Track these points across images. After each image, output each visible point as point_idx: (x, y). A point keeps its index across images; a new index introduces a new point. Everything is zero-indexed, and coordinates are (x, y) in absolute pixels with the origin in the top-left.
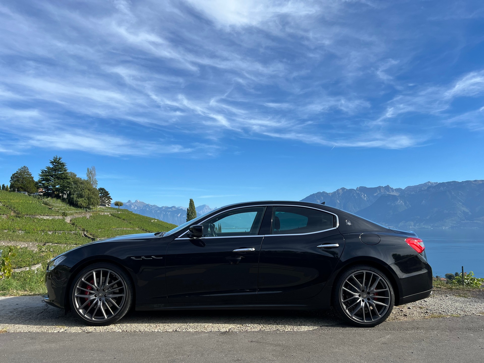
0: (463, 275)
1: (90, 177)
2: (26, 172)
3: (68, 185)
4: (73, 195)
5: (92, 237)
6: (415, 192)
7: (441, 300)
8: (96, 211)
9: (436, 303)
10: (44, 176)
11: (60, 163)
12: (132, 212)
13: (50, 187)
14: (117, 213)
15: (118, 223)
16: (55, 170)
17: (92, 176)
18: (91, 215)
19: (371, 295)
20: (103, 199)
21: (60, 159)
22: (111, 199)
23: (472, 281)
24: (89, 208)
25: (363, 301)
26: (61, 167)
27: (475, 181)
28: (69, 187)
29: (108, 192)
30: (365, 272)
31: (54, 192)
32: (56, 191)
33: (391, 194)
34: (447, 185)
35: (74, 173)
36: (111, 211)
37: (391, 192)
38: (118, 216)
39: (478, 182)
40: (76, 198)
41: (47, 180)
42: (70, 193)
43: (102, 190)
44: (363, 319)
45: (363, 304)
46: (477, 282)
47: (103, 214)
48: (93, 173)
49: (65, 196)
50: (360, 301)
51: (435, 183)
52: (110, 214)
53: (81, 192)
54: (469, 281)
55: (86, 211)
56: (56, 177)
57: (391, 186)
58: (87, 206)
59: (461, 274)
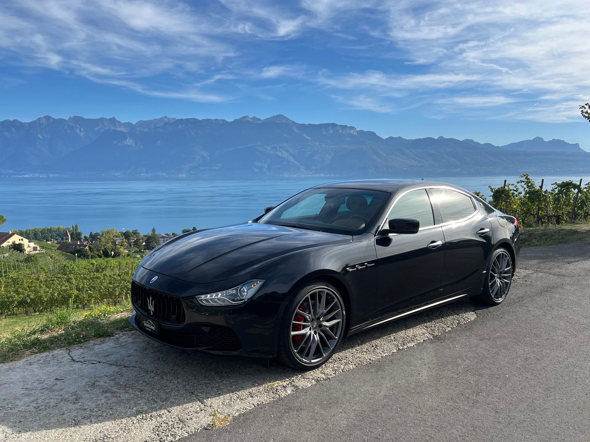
6: (148, 129)
19: (502, 275)
27: (216, 120)
34: (186, 122)
37: (118, 127)
51: (172, 119)
57: (118, 119)
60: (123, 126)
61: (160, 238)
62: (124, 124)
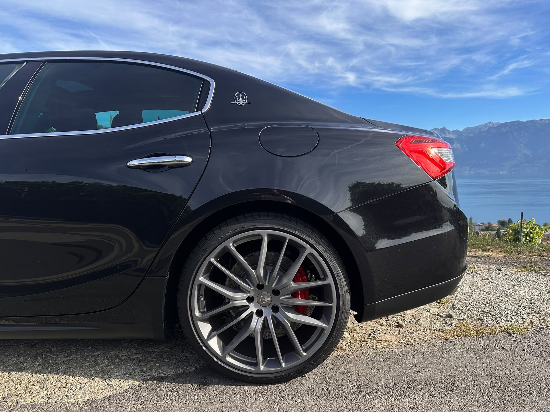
0: (521, 223)
6: (473, 134)
7: (487, 279)
9: (476, 287)
19: (281, 298)
23: (533, 230)
25: (259, 313)
27: (542, 120)
30: (265, 234)
33: (447, 136)
34: (509, 125)
37: (447, 134)
39: (544, 121)
44: (255, 364)
45: (256, 323)
46: (539, 232)
50: (251, 314)
51: (496, 123)
54: (528, 230)
57: (448, 128)
59: (519, 222)
60: (451, 134)
61: (476, 226)
62: (452, 131)
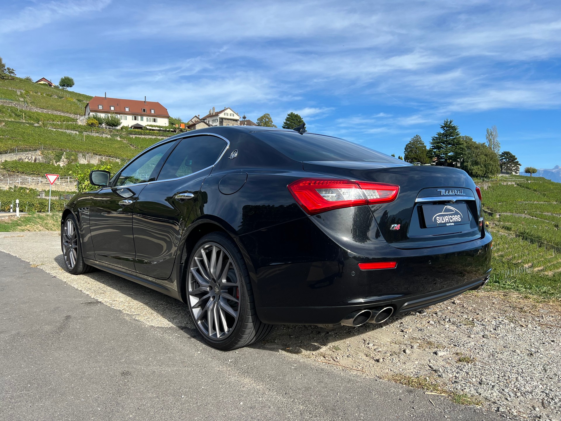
1: (491, 139)
2: (419, 141)
3: (461, 152)
4: (467, 163)
5: (490, 212)
8: (496, 181)
10: (435, 143)
11: (452, 127)
12: (550, 180)
13: (441, 155)
14: (526, 182)
15: (525, 195)
16: (446, 136)
17: (492, 138)
18: (490, 185)
20: (508, 166)
21: (451, 122)
22: (519, 165)
24: (487, 177)
26: (453, 131)
28: (462, 154)
29: (515, 156)
31: (446, 160)
32: (449, 159)
35: (469, 137)
36: (516, 179)
38: (527, 186)
40: (471, 165)
41: (439, 148)
42: (463, 160)
43: (507, 154)
47: (505, 184)
48: (494, 134)
49: (459, 165)
52: (516, 184)
53: (475, 159)
55: (483, 180)
56: (447, 144)
58: (484, 175)
